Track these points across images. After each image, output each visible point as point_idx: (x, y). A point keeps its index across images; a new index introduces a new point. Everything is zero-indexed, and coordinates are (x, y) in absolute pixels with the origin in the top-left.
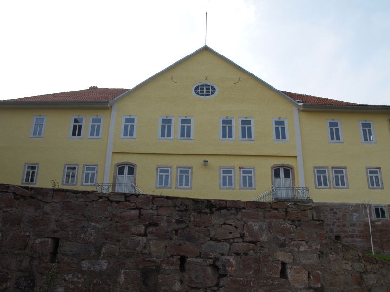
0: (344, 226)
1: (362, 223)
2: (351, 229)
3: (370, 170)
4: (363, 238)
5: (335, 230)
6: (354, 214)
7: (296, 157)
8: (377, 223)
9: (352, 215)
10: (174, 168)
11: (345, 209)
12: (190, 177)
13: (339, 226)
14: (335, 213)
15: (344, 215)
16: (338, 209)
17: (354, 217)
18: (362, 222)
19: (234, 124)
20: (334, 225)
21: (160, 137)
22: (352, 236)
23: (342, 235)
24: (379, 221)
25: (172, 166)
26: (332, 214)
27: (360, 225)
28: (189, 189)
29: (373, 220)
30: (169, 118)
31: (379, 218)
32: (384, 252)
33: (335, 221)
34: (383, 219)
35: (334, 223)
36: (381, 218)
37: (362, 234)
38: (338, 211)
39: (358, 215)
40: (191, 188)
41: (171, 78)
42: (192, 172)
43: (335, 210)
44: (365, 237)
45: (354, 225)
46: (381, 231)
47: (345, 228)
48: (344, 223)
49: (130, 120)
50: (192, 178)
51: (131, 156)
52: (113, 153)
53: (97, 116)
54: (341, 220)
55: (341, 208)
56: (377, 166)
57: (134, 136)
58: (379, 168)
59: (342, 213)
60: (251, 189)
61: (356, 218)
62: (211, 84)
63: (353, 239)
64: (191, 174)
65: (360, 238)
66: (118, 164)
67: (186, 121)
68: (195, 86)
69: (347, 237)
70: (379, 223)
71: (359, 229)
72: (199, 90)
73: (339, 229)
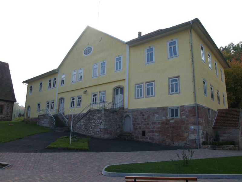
0: (148, 124)
1: (160, 122)
2: (152, 126)
3: (171, 79)
4: (160, 133)
5: (142, 128)
6: (155, 115)
7: (125, 79)
8: (171, 121)
9: (154, 116)
11: (150, 112)
13: (145, 124)
14: (143, 115)
15: (149, 116)
16: (145, 112)
17: (155, 117)
18: (160, 120)
20: (142, 124)
21: (72, 82)
22: (152, 132)
23: (146, 130)
24: (172, 119)
25: (75, 96)
26: (142, 116)
27: (159, 123)
29: (168, 119)
30: (75, 71)
31: (173, 117)
32: (174, 144)
33: (143, 121)
34: (177, 117)
35: (142, 122)
37: (159, 130)
38: (145, 114)
39: (158, 115)
40: (81, 107)
41: (76, 49)
43: (143, 113)
44: (161, 132)
45: (154, 123)
46: (173, 127)
47: (149, 126)
48: (148, 122)
52: (58, 93)
53: (55, 77)
54: (147, 120)
55: (147, 112)
56: (177, 75)
57: (64, 83)
58: (178, 77)
59: (147, 115)
61: (156, 118)
62: (90, 46)
63: (153, 134)
64: (82, 99)
65: (158, 133)
69: (149, 132)
70: (173, 121)
71: (157, 126)
72: (86, 52)
73: (144, 126)
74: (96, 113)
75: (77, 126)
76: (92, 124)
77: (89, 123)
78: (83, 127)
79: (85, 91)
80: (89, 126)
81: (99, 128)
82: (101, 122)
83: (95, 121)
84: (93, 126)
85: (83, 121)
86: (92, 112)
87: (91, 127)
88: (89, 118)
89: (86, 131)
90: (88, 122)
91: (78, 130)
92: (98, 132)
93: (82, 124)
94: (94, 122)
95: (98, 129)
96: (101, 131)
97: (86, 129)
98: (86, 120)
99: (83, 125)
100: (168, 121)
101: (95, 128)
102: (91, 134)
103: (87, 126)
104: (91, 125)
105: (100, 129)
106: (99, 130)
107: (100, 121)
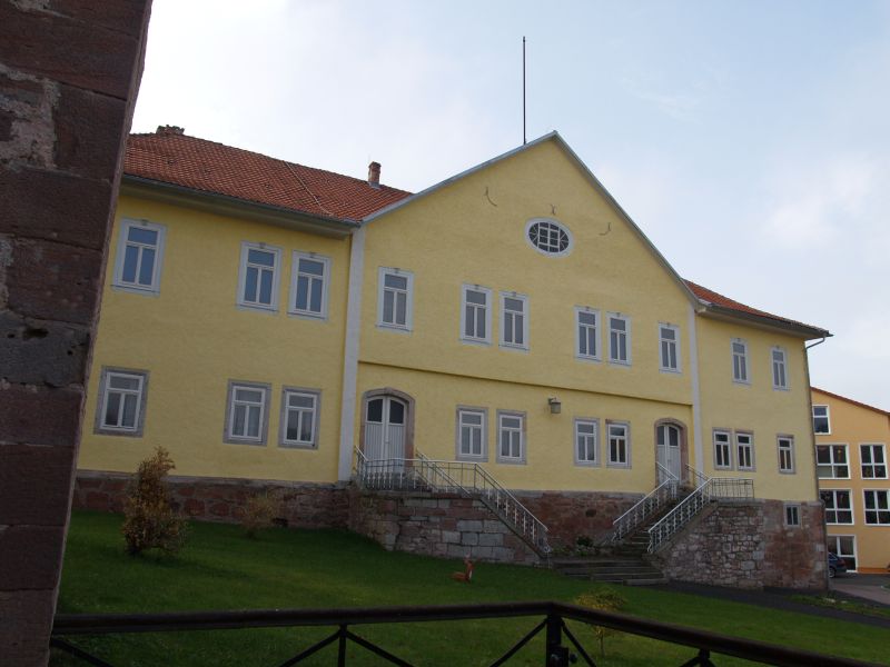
1: (772, 535)
7: (690, 406)
10: (493, 413)
12: (521, 434)
18: (771, 532)
19: (598, 325)
21: (463, 335)
24: (791, 530)
25: (487, 408)
27: (770, 537)
28: (520, 463)
29: (784, 529)
30: (481, 290)
31: (791, 526)
34: (796, 526)
36: (793, 526)
39: (768, 519)
40: (524, 462)
41: (485, 191)
42: (524, 424)
46: (793, 547)
49: (396, 281)
50: (525, 437)
51: (400, 374)
52: (360, 362)
53: (312, 254)
56: (790, 432)
57: (408, 325)
58: (791, 437)
60: (625, 468)
62: (561, 226)
64: (525, 430)
66: (369, 392)
67: (514, 304)
68: (531, 224)
70: (791, 534)
72: (539, 235)
74: (741, 513)
75: (675, 554)
76: (727, 548)
77: (718, 545)
78: (698, 556)
79: (554, 406)
80: (718, 553)
81: (752, 560)
82: (757, 543)
83: (737, 537)
84: (732, 553)
85: (697, 537)
86: (727, 510)
87: (727, 558)
88: (719, 529)
89: (708, 572)
90: (716, 541)
91: (680, 568)
92: (748, 573)
93: (695, 547)
94: (735, 543)
95: (751, 563)
96: (757, 568)
97: (708, 563)
98: (706, 535)
99: (698, 550)
100: (784, 532)
101: (739, 558)
102: (728, 581)
103: (711, 554)
104: (725, 551)
105: (755, 561)
106: (751, 565)
107: (755, 539)
